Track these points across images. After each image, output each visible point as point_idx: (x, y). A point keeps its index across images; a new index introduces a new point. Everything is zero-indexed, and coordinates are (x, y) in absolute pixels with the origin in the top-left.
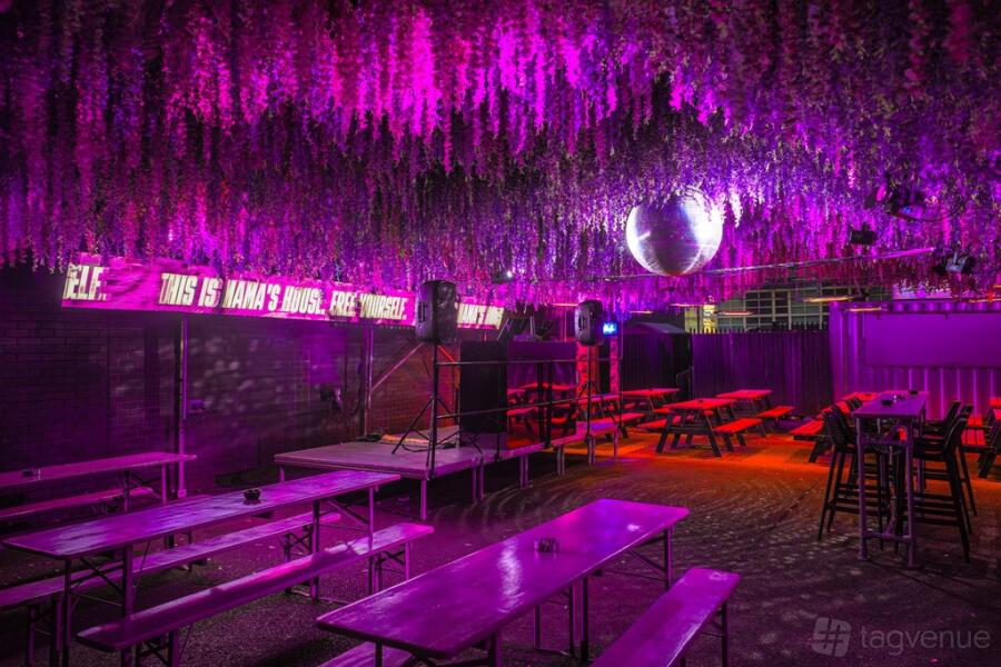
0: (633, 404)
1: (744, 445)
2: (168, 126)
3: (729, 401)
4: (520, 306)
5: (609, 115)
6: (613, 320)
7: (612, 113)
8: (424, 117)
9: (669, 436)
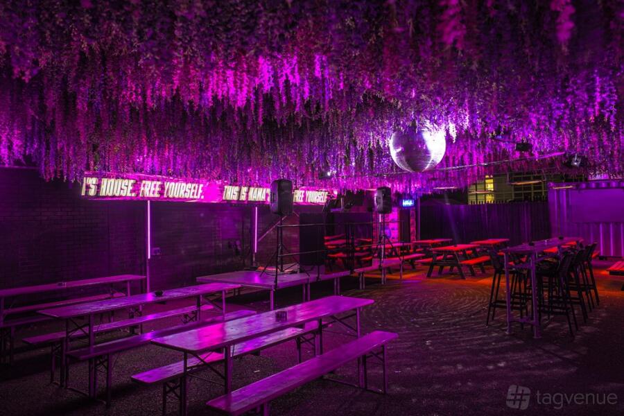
0: (422, 249)
1: (484, 272)
3: (476, 245)
9: (435, 267)
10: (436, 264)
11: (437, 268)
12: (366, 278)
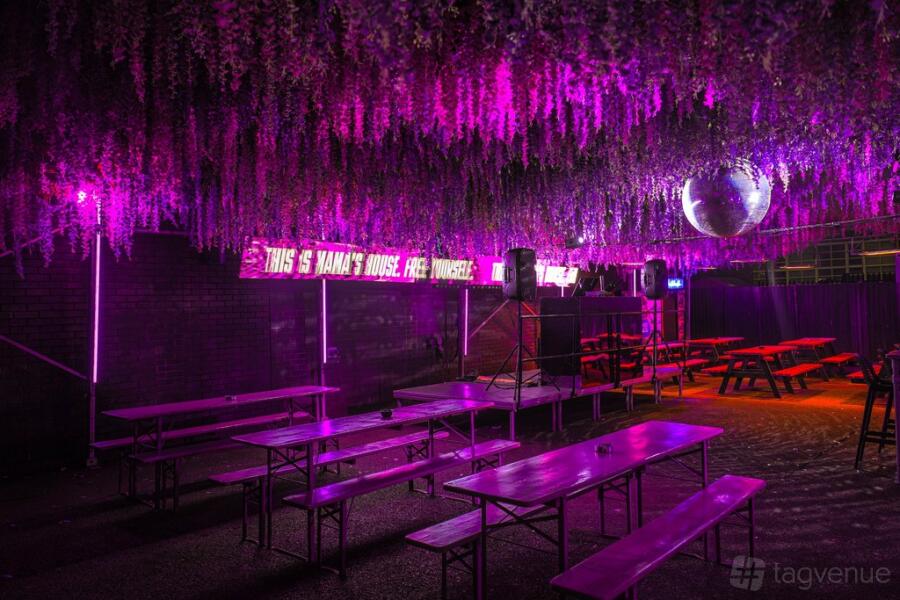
0: (699, 352)
1: (805, 388)
2: (318, 145)
3: (789, 347)
4: (592, 265)
5: (655, 114)
6: (679, 276)
7: (658, 113)
8: (506, 126)
9: (731, 379)
10: (733, 375)
11: (733, 380)
12: (635, 395)
